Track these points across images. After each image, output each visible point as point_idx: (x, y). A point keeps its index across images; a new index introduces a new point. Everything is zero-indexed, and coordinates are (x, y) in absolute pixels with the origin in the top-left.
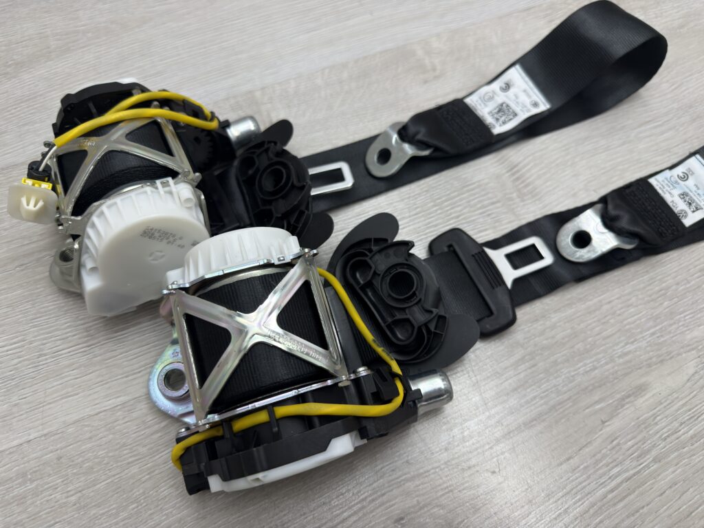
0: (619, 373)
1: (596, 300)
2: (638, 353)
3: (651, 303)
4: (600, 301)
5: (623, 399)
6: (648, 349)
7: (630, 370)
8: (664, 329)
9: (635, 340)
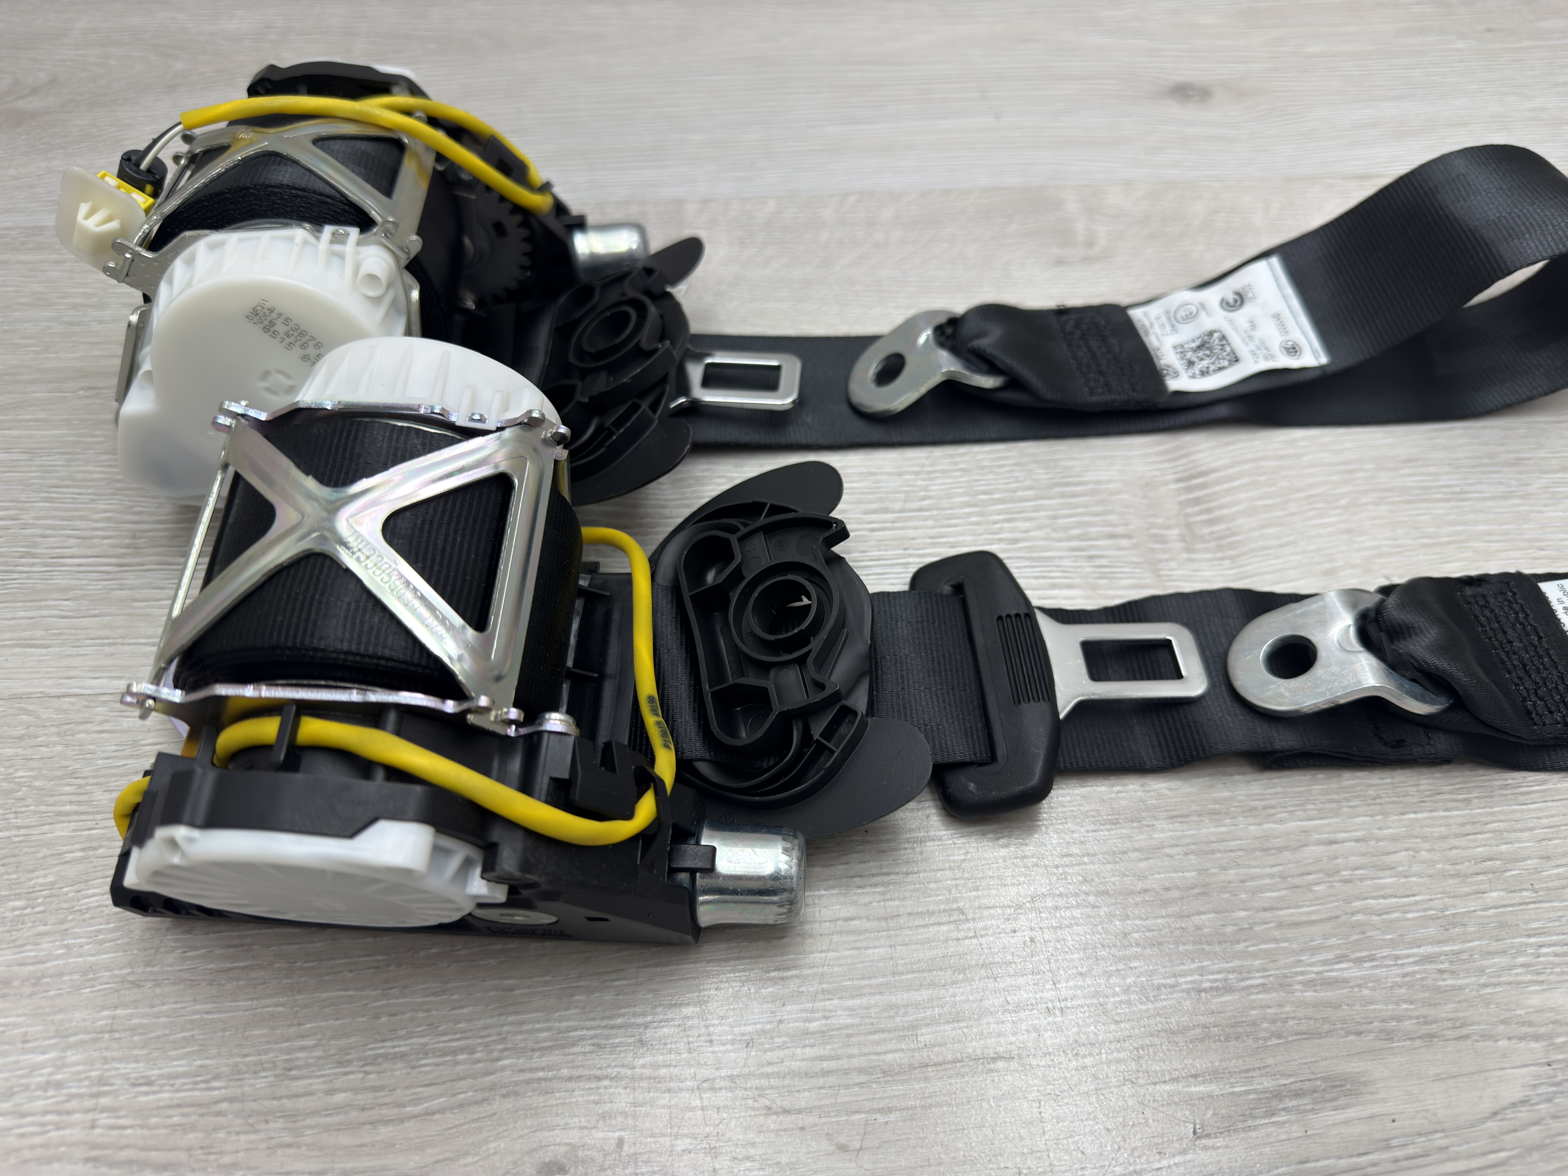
0: (1291, 1023)
1: (1292, 825)
2: (1366, 992)
3: (1451, 881)
4: (1305, 831)
5: (1278, 1095)
6: (1403, 991)
7: (1326, 1027)
8: (1465, 956)
9: (1372, 958)
